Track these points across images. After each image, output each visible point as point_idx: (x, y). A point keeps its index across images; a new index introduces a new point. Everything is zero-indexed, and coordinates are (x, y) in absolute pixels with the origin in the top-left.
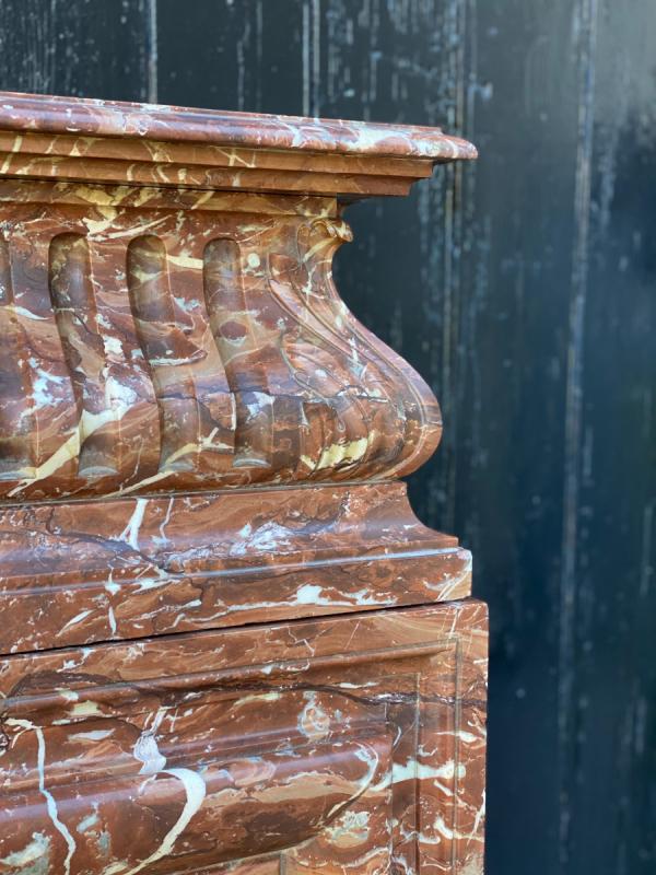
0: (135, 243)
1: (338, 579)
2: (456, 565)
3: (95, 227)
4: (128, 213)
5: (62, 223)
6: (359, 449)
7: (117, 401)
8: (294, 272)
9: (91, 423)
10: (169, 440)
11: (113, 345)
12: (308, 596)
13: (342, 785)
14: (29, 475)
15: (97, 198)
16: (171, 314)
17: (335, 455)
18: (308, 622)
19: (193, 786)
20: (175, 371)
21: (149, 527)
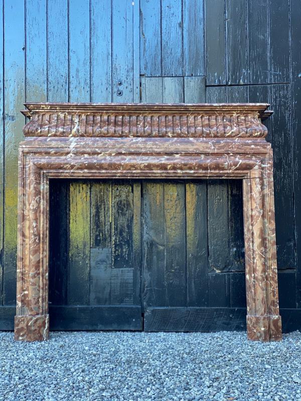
0: (238, 116)
1: (256, 145)
2: (269, 145)
3: (234, 115)
4: (237, 113)
5: (231, 115)
6: (259, 134)
7: (235, 129)
8: (254, 118)
9: (232, 131)
10: (240, 133)
11: (235, 125)
12: (253, 146)
13: (255, 163)
14: (227, 135)
15: (234, 112)
16: (241, 122)
17: (256, 134)
18: (253, 149)
19: (241, 161)
20: (241, 127)
21: (238, 140)
